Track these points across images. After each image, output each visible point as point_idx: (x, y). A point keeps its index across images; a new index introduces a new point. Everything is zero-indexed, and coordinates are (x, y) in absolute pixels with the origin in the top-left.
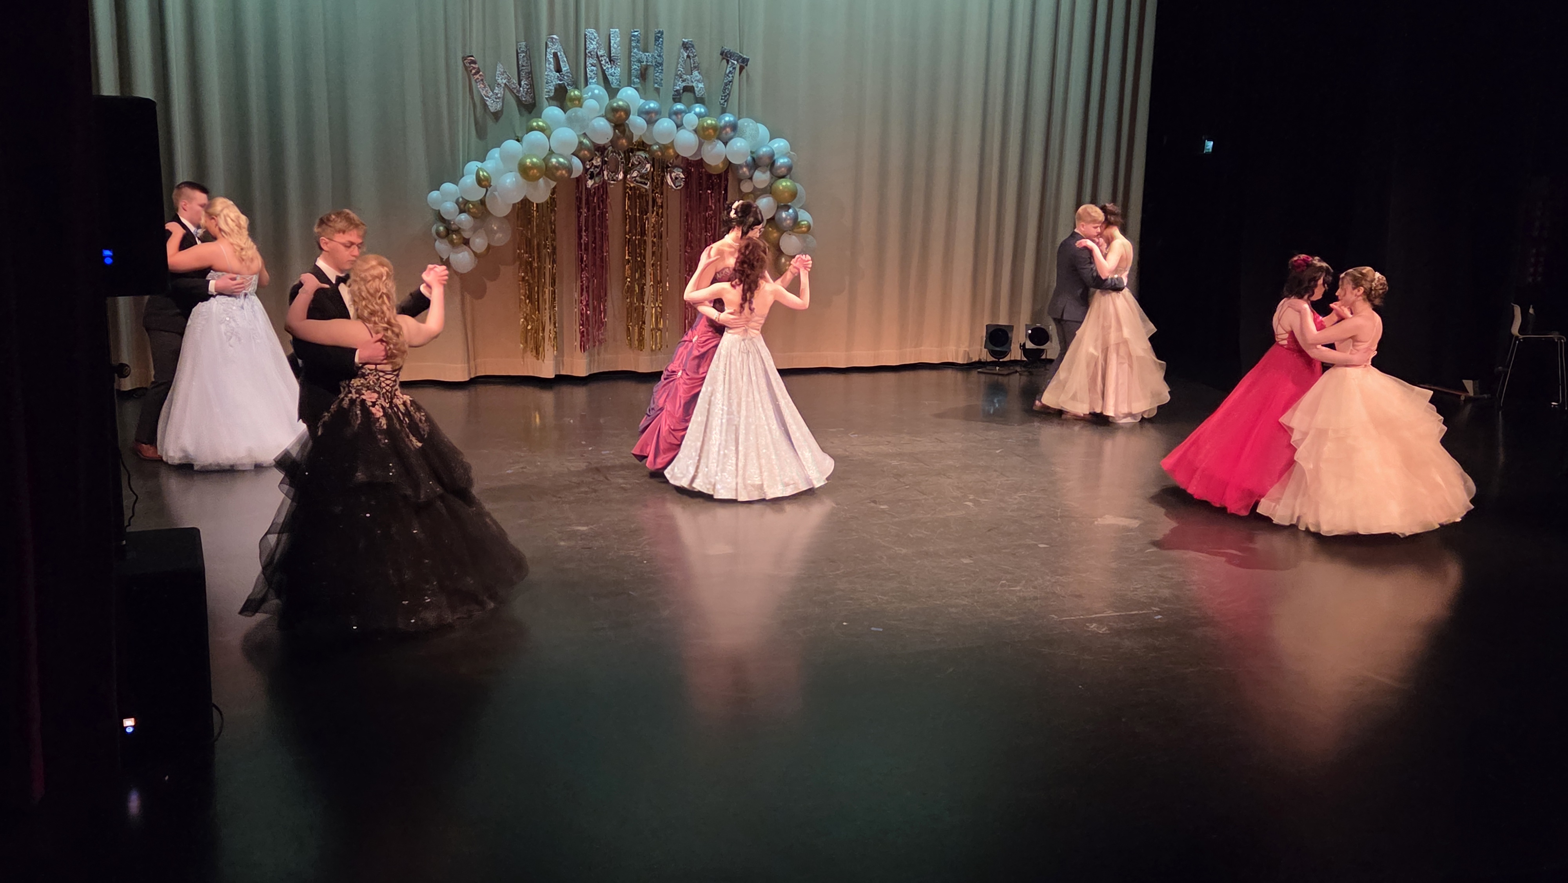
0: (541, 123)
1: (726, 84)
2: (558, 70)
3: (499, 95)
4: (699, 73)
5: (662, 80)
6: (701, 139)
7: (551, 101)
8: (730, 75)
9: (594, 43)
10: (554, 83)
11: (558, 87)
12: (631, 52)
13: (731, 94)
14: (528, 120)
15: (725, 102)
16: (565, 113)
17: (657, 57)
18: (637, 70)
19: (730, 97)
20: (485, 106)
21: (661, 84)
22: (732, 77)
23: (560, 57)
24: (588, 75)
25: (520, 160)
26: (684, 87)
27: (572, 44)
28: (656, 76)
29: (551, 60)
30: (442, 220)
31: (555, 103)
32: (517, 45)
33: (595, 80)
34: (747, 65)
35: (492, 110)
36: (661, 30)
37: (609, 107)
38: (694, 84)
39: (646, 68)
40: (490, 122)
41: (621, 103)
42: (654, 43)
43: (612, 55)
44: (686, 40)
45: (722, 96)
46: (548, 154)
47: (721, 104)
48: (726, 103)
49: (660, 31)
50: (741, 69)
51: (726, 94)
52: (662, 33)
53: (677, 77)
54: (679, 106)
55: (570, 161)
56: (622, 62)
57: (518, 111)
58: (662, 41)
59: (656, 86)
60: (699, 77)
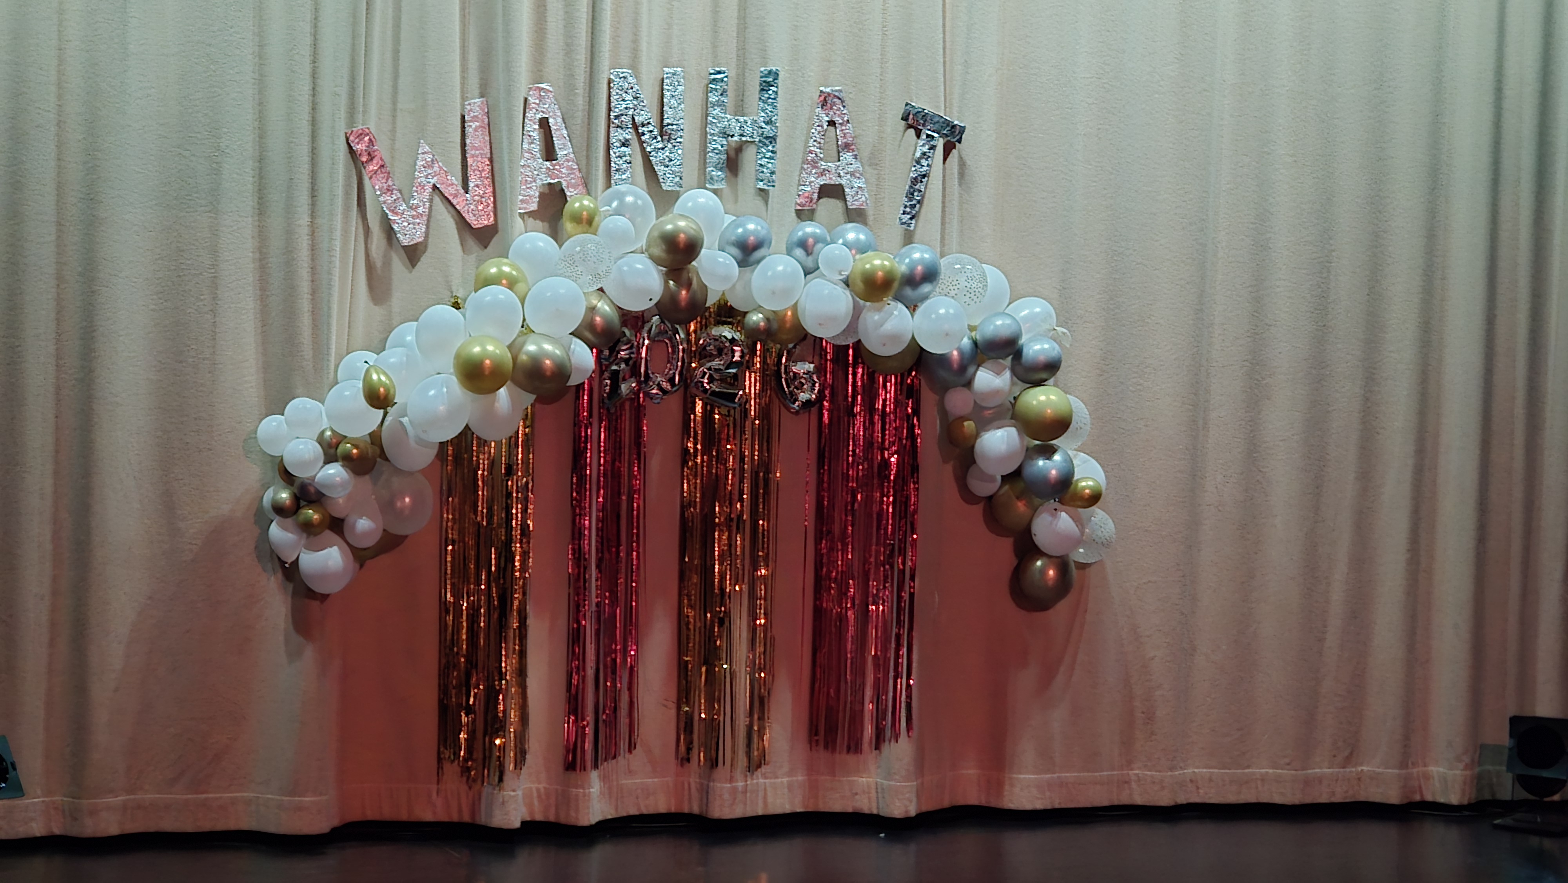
0: (506, 269)
1: (915, 181)
2: (549, 153)
3: (420, 210)
4: (855, 157)
5: (773, 173)
6: (855, 297)
7: (531, 221)
8: (924, 162)
9: (629, 97)
10: (539, 182)
11: (547, 191)
12: (707, 115)
13: (926, 201)
14: (480, 262)
15: (911, 219)
16: (560, 246)
17: (764, 125)
18: (720, 153)
19: (923, 211)
20: (390, 233)
21: (771, 183)
22: (928, 165)
23: (553, 128)
24: (613, 165)
25: (459, 348)
26: (821, 186)
27: (581, 101)
28: (761, 165)
29: (535, 135)
30: (287, 477)
31: (539, 224)
32: (463, 107)
33: (628, 174)
34: (959, 141)
35: (405, 241)
36: (774, 69)
37: (656, 234)
38: (843, 182)
39: (739, 149)
40: (398, 264)
41: (682, 224)
42: (757, 96)
43: (666, 121)
44: (828, 90)
45: (906, 207)
46: (521, 334)
47: (903, 224)
48: (913, 222)
49: (770, 72)
50: (948, 149)
51: (914, 202)
52: (776, 75)
53: (805, 166)
54: (810, 228)
55: (567, 349)
56: (688, 137)
57: (458, 242)
58: (776, 93)
59: (761, 185)
60: (856, 165)
